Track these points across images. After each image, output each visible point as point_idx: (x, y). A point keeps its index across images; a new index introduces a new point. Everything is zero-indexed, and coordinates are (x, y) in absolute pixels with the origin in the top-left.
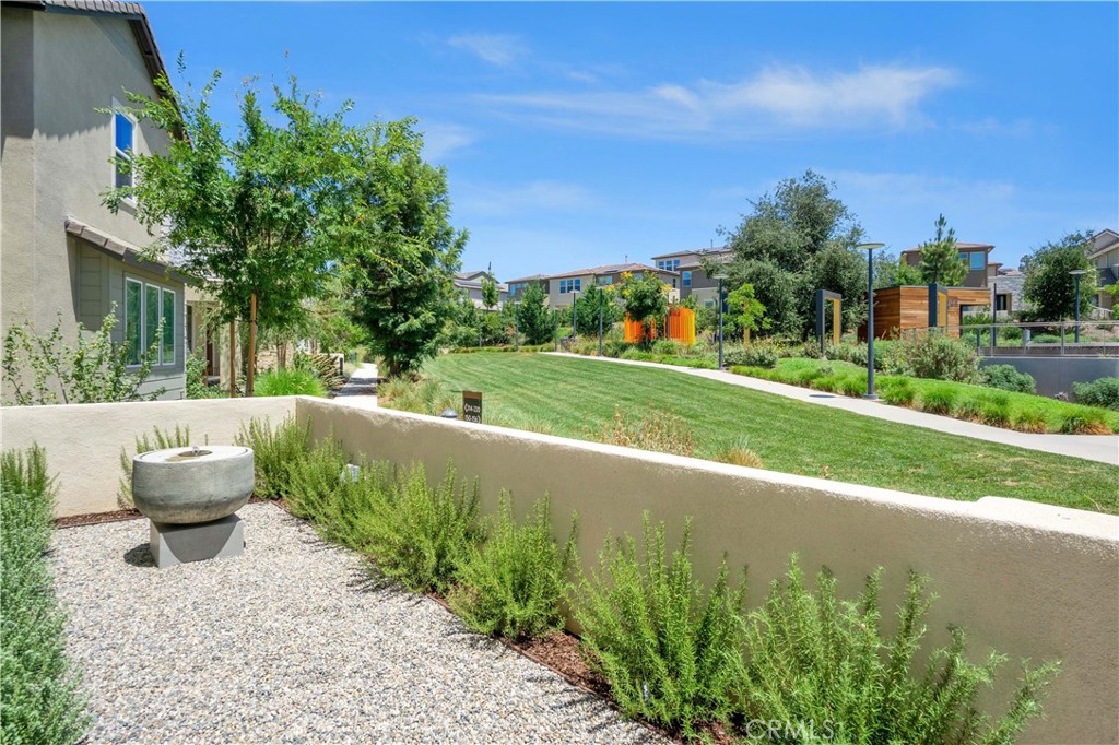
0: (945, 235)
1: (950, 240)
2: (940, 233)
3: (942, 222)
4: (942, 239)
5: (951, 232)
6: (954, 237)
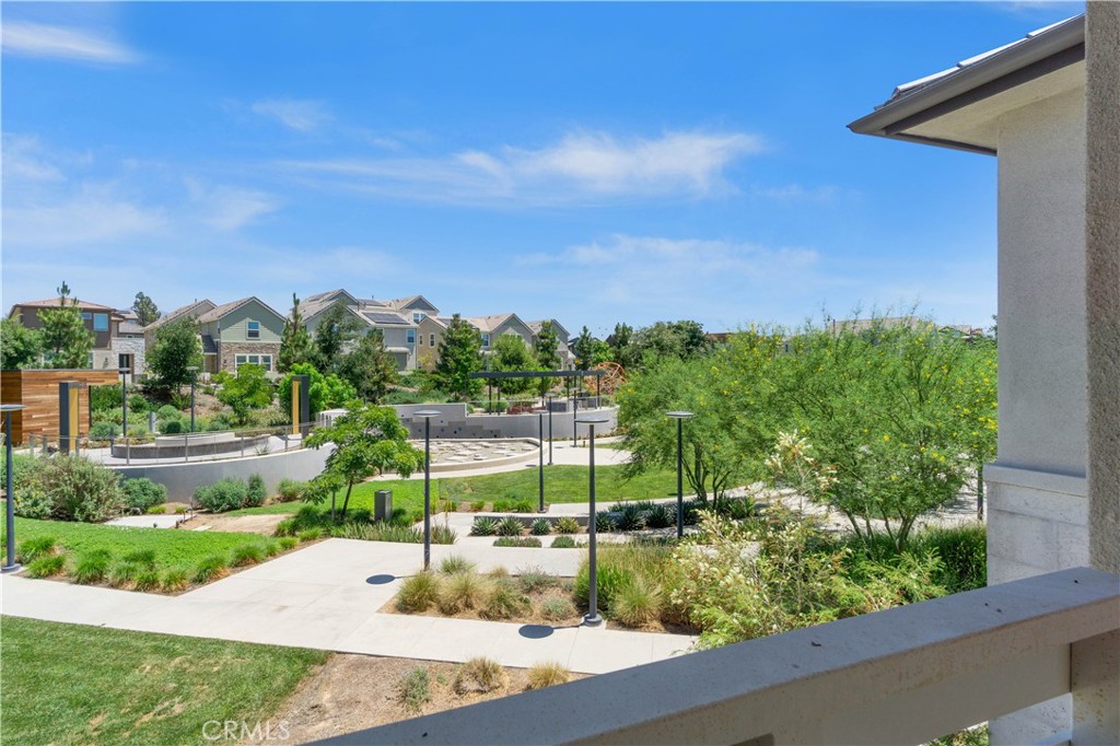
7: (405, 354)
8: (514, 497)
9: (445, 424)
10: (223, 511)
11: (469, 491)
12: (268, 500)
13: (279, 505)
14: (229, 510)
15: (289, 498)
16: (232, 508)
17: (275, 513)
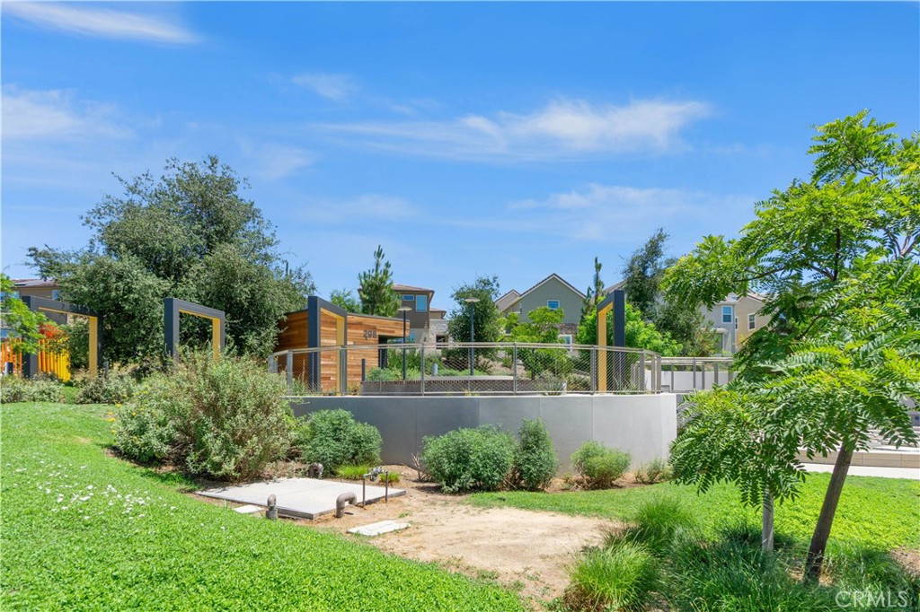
0: (382, 267)
1: (386, 273)
2: (377, 265)
3: (379, 254)
4: (379, 271)
5: (388, 265)
6: (390, 270)
7: (721, 334)
10: (462, 490)
12: (558, 482)
13: (580, 495)
14: (475, 489)
15: (600, 480)
16: (483, 485)
17: (570, 511)
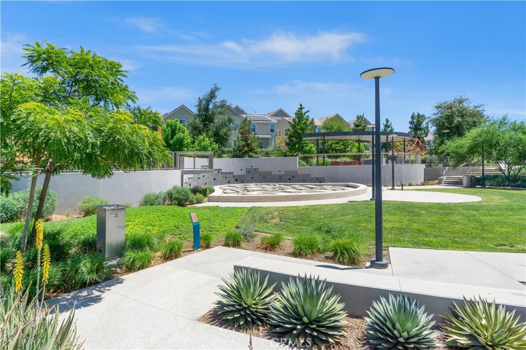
7: (268, 139)
8: (328, 232)
9: (282, 173)
11: (277, 221)
